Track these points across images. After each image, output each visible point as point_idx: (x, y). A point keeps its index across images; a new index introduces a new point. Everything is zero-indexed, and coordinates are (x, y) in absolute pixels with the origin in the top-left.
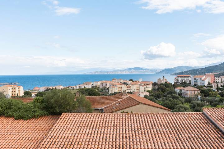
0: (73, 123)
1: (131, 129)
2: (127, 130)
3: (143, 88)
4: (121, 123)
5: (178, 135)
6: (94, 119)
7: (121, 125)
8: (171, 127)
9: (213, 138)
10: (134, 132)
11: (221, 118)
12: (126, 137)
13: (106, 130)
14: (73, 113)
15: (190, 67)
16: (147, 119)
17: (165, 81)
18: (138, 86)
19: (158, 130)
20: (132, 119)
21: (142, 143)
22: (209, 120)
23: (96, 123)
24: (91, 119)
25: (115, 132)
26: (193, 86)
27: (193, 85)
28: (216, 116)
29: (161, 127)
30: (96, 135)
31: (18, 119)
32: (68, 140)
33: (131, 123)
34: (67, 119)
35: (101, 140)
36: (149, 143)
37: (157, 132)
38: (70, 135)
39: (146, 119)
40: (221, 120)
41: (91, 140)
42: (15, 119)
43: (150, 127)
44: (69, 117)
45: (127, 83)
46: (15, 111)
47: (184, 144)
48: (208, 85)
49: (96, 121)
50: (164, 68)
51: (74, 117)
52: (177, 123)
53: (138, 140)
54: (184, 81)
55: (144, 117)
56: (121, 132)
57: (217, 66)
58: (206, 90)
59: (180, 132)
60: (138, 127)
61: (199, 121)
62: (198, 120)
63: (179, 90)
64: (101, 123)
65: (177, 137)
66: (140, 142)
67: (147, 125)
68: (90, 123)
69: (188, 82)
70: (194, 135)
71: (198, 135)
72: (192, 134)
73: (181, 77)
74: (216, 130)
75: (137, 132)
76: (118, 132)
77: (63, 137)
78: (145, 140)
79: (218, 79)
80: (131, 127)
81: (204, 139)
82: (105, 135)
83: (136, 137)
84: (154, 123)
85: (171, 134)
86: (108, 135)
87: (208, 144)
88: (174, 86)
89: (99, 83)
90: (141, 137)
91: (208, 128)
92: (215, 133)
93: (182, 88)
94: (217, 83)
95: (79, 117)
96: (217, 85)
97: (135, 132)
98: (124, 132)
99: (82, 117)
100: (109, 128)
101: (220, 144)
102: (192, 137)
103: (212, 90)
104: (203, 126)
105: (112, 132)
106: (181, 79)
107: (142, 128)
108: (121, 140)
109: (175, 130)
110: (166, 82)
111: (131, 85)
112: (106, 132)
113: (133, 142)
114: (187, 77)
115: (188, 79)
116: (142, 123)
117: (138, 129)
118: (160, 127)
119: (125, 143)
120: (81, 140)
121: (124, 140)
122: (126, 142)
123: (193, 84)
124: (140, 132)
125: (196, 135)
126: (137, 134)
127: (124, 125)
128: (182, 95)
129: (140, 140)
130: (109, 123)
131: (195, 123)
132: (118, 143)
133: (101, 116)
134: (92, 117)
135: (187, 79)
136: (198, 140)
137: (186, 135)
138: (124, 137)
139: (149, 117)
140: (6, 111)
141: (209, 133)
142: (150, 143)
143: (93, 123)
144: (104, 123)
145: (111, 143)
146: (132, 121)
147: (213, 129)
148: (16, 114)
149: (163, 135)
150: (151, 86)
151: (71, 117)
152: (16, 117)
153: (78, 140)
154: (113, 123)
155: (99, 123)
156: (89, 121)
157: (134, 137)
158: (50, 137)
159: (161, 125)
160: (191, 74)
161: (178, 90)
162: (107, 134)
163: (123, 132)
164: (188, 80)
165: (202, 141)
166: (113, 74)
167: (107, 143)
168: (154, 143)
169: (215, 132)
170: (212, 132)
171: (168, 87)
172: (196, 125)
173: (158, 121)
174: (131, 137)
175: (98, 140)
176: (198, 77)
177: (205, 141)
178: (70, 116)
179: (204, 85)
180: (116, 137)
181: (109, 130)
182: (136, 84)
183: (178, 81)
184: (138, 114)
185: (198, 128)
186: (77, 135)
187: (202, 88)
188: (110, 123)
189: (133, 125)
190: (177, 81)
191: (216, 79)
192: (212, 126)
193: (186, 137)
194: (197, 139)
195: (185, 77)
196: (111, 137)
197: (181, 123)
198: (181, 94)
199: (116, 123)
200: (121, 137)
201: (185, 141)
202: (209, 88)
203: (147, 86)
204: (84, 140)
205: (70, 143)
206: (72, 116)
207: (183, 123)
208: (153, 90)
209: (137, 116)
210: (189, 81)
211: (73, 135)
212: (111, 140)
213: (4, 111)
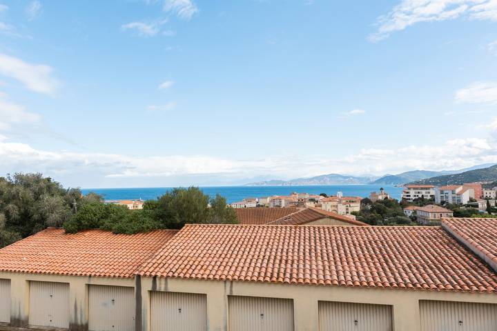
0: (200, 239)
1: (298, 250)
2: (291, 250)
3: (344, 207)
4: (282, 240)
5: (386, 262)
6: (236, 234)
7: (281, 243)
8: (373, 249)
9: (460, 269)
10: (301, 254)
11: (479, 234)
12: (286, 261)
13: (253, 250)
14: (202, 225)
15: (433, 173)
16: (330, 235)
17: (384, 196)
18: (335, 203)
19: (348, 252)
20: (302, 235)
21: (314, 272)
22: (454, 238)
23: (237, 239)
24: (231, 234)
25: (268, 253)
26: (438, 205)
27: (439, 202)
28: (468, 231)
29: (355, 248)
30: (234, 256)
31: (117, 234)
32: (186, 262)
33: (299, 240)
34: (192, 233)
35: (241, 264)
36: (328, 272)
37: (346, 255)
38: (191, 255)
39: (328, 235)
40: (478, 238)
41: (224, 264)
42: (114, 233)
43: (333, 248)
44: (194, 231)
45: (316, 199)
46: (115, 221)
47: (398, 275)
48: (468, 202)
49: (239, 237)
50: (382, 175)
51: (203, 231)
52: (387, 243)
53: (308, 266)
54: (420, 196)
55: (324, 232)
56: (279, 254)
57: (486, 169)
58: (465, 211)
59: (390, 258)
60: (310, 246)
61: (432, 241)
62: (430, 238)
63: (411, 212)
64: (247, 240)
65: (385, 265)
66: (311, 270)
67: (329, 244)
68: (228, 239)
69: (429, 198)
70: (420, 262)
71: (427, 263)
72: (415, 261)
73: (414, 189)
74: (467, 256)
75: (307, 254)
76: (273, 253)
77: (179, 258)
78: (321, 267)
79: (488, 192)
80: (299, 246)
81: (439, 269)
82: (250, 257)
83: (304, 261)
84: (342, 242)
85: (372, 259)
86: (256, 257)
87: (447, 278)
88: (401, 204)
89: (268, 200)
90: (314, 262)
91: (449, 252)
92: (464, 260)
93: (416, 208)
94: (487, 199)
95: (211, 231)
96: (488, 204)
97: (304, 254)
98: (284, 254)
99: (215, 231)
100: (259, 246)
101: (474, 278)
102: (415, 265)
103: (478, 211)
104: (439, 248)
105: (262, 253)
106: (415, 193)
107: (319, 248)
108: (277, 266)
109: (381, 253)
110: (386, 198)
111: (322, 203)
112: (252, 253)
113: (298, 270)
114: (427, 189)
115: (429, 193)
116: (320, 241)
117: (310, 250)
118: (353, 248)
119: (282, 270)
120: (207, 263)
121: (283, 265)
122: (285, 269)
123: (438, 200)
124: (313, 254)
125: (423, 262)
126: (308, 258)
127: (286, 244)
128: (418, 220)
129: (311, 267)
130: (259, 239)
131: (423, 244)
132: (270, 270)
133: (248, 229)
134: (233, 231)
135: (426, 193)
136: (426, 271)
137: (402, 261)
138: (284, 262)
139: (334, 232)
140: (101, 222)
141: (451, 259)
142: (330, 272)
143: (233, 239)
144: (252, 240)
145: (257, 269)
146: (302, 237)
147: (461, 254)
148: (116, 226)
149: (357, 259)
150: (359, 204)
151: (198, 231)
152: (115, 229)
153: (202, 263)
154: (267, 240)
155: (242, 240)
156: (227, 236)
157: (301, 262)
158: (158, 258)
159: (354, 245)
160: (435, 184)
161: (409, 211)
162: (253, 256)
163: (282, 253)
164: (429, 195)
165: (435, 272)
166: (292, 185)
167: (251, 269)
168: (337, 272)
169: (466, 258)
170: (459, 258)
171: (389, 206)
172: (426, 247)
173: (349, 239)
174: (296, 262)
175: (236, 264)
176: (448, 189)
177: (442, 273)
178: (196, 228)
179: (461, 204)
180: (268, 260)
181: (258, 250)
182: (330, 201)
183: (410, 196)
184: (314, 228)
185: (429, 251)
186: (202, 255)
187: (457, 209)
188: (262, 240)
189: (302, 243)
190: (407, 196)
191: (485, 192)
192: (458, 249)
193: (402, 265)
194: (424, 269)
195: (422, 189)
196: (260, 261)
197: (396, 242)
198: (416, 218)
199: (272, 240)
200: (278, 261)
201: (399, 271)
202: (470, 208)
203: (352, 205)
204: (213, 263)
205: (188, 267)
206: (200, 228)
207: (399, 243)
208: (363, 211)
209: (312, 229)
210: (431, 196)
211: (197, 255)
212: (259, 265)
213: (99, 220)
